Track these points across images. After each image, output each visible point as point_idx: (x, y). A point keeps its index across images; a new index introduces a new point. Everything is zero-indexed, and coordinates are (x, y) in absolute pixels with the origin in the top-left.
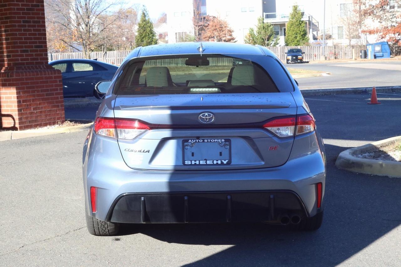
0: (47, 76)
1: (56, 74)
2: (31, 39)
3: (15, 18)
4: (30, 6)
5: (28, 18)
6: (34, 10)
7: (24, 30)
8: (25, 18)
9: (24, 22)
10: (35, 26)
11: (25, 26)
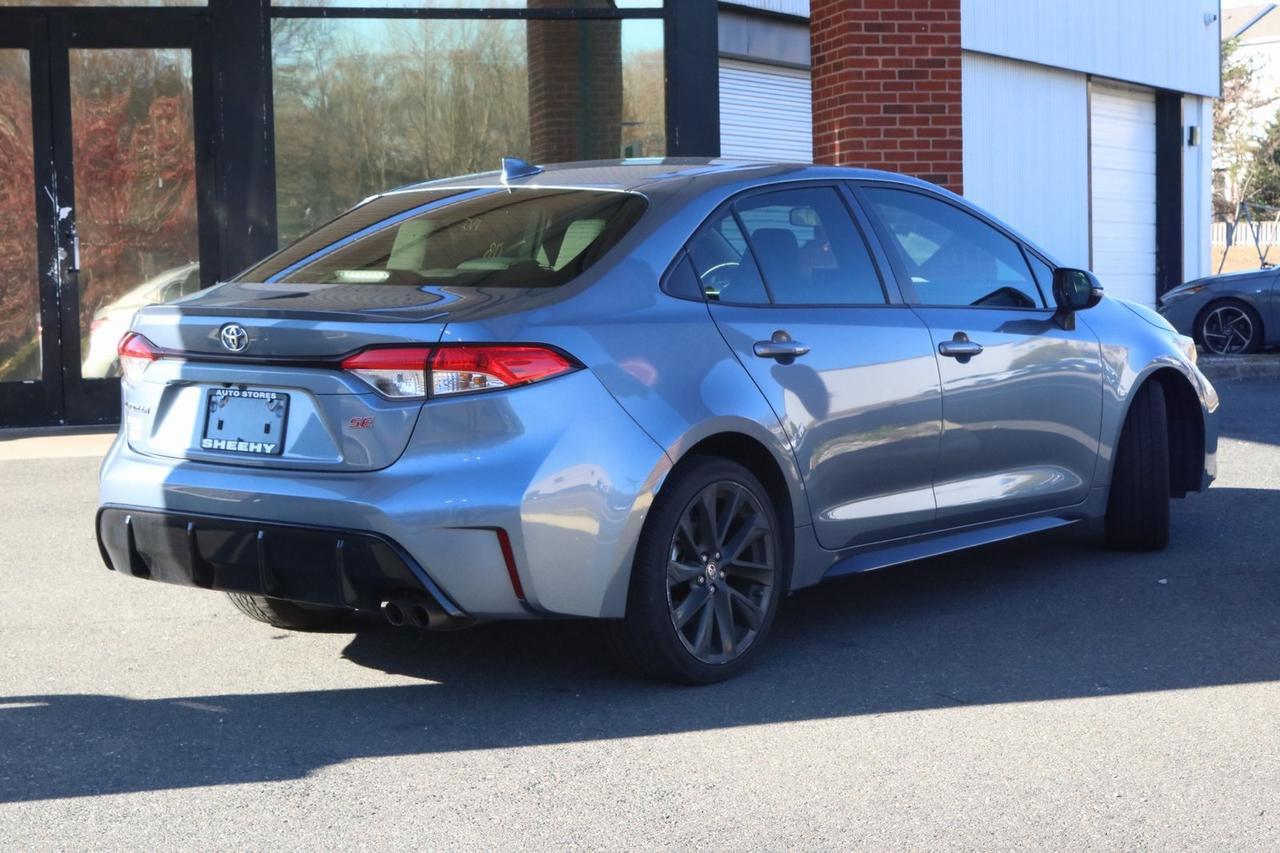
2: (910, 156)
3: (859, 98)
4: (914, 64)
5: (903, 98)
6: (924, 75)
7: (888, 133)
8: (893, 98)
9: (887, 109)
10: (925, 121)
11: (892, 121)
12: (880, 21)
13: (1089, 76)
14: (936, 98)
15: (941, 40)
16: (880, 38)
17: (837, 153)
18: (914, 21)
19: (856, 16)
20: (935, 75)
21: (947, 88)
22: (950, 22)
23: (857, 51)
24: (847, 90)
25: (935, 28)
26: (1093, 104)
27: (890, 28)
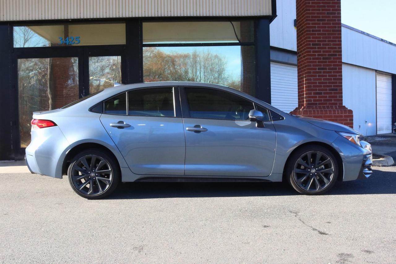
0: (337, 114)
1: (346, 113)
2: (326, 83)
3: (310, 66)
4: (327, 56)
5: (324, 65)
6: (330, 58)
7: (319, 76)
8: (321, 65)
9: (319, 69)
10: (331, 72)
11: (321, 72)
12: (317, 43)
13: (376, 71)
14: (334, 65)
15: (336, 48)
16: (317, 48)
17: (304, 82)
18: (327, 43)
19: (310, 41)
20: (334, 59)
21: (337, 62)
22: (338, 43)
23: (310, 52)
24: (307, 63)
25: (334, 45)
26: (377, 78)
27: (320, 45)
